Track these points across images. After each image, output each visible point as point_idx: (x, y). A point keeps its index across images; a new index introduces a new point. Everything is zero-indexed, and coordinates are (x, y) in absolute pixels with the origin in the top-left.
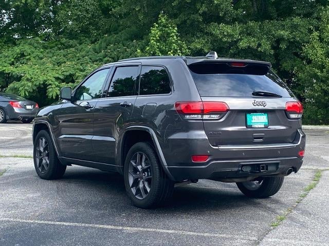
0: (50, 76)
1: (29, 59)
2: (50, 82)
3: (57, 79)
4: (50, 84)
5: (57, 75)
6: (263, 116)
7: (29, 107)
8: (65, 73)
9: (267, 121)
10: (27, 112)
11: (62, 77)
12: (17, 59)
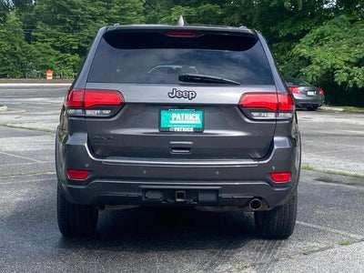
0: (339, 60)
1: (328, 40)
2: (338, 66)
3: (347, 63)
4: (338, 69)
5: (347, 59)
6: (193, 115)
7: (310, 93)
8: (358, 56)
9: (200, 122)
10: (308, 98)
11: (353, 60)
12: (317, 40)
